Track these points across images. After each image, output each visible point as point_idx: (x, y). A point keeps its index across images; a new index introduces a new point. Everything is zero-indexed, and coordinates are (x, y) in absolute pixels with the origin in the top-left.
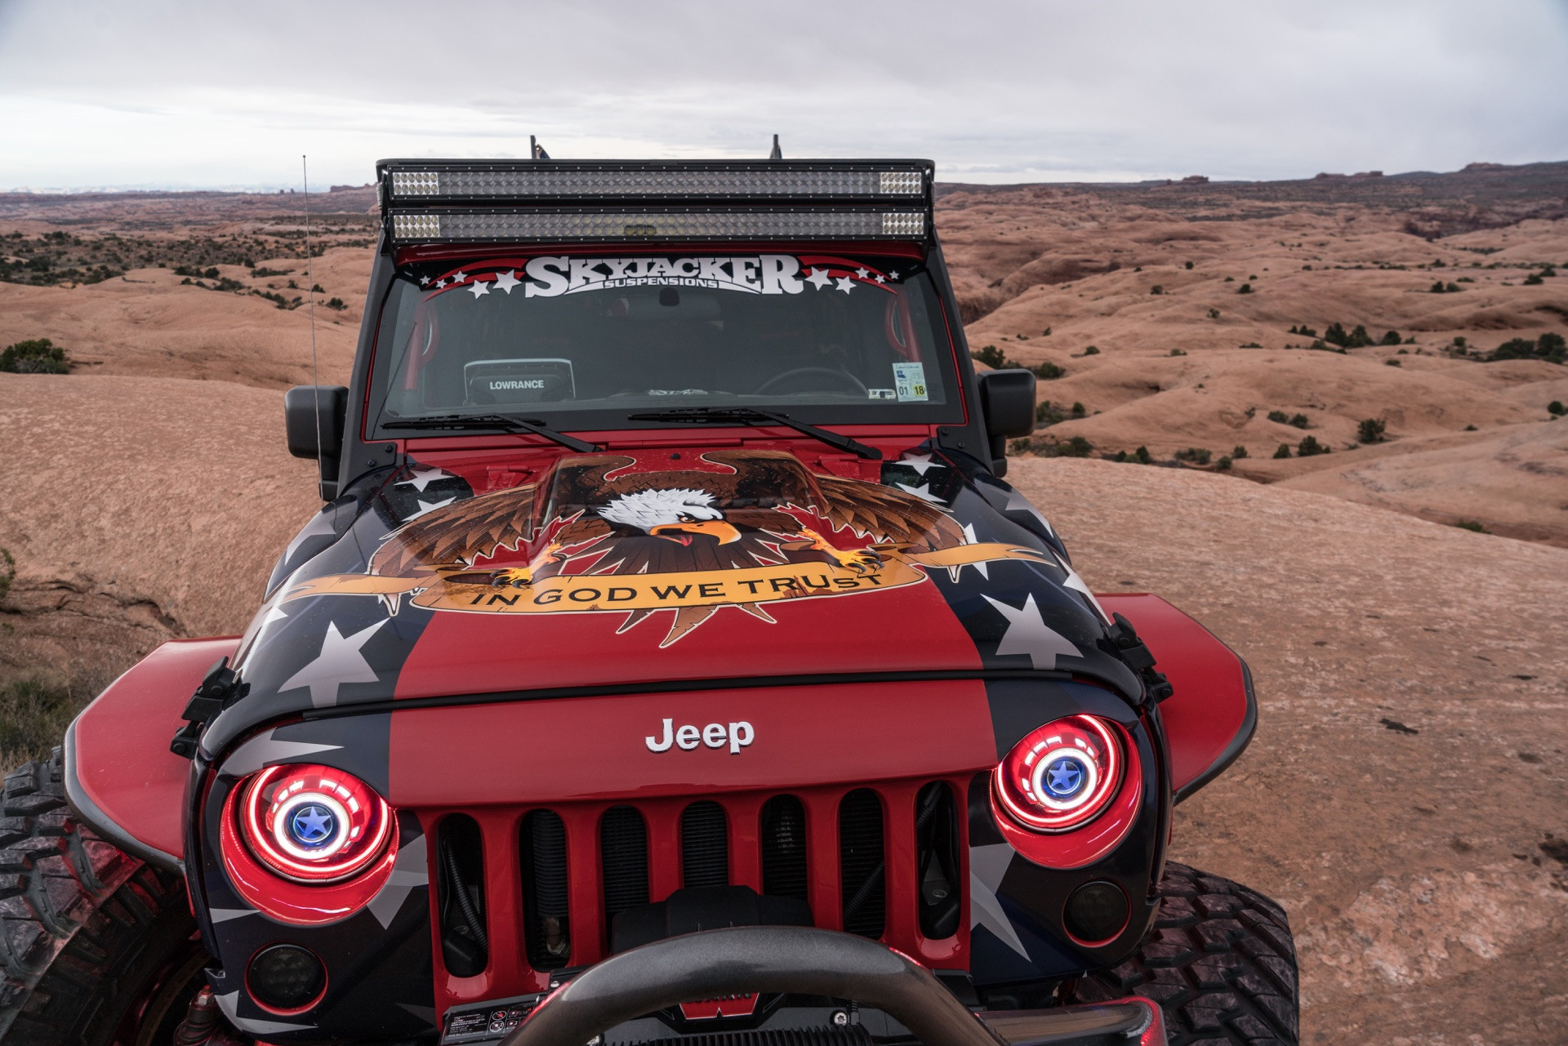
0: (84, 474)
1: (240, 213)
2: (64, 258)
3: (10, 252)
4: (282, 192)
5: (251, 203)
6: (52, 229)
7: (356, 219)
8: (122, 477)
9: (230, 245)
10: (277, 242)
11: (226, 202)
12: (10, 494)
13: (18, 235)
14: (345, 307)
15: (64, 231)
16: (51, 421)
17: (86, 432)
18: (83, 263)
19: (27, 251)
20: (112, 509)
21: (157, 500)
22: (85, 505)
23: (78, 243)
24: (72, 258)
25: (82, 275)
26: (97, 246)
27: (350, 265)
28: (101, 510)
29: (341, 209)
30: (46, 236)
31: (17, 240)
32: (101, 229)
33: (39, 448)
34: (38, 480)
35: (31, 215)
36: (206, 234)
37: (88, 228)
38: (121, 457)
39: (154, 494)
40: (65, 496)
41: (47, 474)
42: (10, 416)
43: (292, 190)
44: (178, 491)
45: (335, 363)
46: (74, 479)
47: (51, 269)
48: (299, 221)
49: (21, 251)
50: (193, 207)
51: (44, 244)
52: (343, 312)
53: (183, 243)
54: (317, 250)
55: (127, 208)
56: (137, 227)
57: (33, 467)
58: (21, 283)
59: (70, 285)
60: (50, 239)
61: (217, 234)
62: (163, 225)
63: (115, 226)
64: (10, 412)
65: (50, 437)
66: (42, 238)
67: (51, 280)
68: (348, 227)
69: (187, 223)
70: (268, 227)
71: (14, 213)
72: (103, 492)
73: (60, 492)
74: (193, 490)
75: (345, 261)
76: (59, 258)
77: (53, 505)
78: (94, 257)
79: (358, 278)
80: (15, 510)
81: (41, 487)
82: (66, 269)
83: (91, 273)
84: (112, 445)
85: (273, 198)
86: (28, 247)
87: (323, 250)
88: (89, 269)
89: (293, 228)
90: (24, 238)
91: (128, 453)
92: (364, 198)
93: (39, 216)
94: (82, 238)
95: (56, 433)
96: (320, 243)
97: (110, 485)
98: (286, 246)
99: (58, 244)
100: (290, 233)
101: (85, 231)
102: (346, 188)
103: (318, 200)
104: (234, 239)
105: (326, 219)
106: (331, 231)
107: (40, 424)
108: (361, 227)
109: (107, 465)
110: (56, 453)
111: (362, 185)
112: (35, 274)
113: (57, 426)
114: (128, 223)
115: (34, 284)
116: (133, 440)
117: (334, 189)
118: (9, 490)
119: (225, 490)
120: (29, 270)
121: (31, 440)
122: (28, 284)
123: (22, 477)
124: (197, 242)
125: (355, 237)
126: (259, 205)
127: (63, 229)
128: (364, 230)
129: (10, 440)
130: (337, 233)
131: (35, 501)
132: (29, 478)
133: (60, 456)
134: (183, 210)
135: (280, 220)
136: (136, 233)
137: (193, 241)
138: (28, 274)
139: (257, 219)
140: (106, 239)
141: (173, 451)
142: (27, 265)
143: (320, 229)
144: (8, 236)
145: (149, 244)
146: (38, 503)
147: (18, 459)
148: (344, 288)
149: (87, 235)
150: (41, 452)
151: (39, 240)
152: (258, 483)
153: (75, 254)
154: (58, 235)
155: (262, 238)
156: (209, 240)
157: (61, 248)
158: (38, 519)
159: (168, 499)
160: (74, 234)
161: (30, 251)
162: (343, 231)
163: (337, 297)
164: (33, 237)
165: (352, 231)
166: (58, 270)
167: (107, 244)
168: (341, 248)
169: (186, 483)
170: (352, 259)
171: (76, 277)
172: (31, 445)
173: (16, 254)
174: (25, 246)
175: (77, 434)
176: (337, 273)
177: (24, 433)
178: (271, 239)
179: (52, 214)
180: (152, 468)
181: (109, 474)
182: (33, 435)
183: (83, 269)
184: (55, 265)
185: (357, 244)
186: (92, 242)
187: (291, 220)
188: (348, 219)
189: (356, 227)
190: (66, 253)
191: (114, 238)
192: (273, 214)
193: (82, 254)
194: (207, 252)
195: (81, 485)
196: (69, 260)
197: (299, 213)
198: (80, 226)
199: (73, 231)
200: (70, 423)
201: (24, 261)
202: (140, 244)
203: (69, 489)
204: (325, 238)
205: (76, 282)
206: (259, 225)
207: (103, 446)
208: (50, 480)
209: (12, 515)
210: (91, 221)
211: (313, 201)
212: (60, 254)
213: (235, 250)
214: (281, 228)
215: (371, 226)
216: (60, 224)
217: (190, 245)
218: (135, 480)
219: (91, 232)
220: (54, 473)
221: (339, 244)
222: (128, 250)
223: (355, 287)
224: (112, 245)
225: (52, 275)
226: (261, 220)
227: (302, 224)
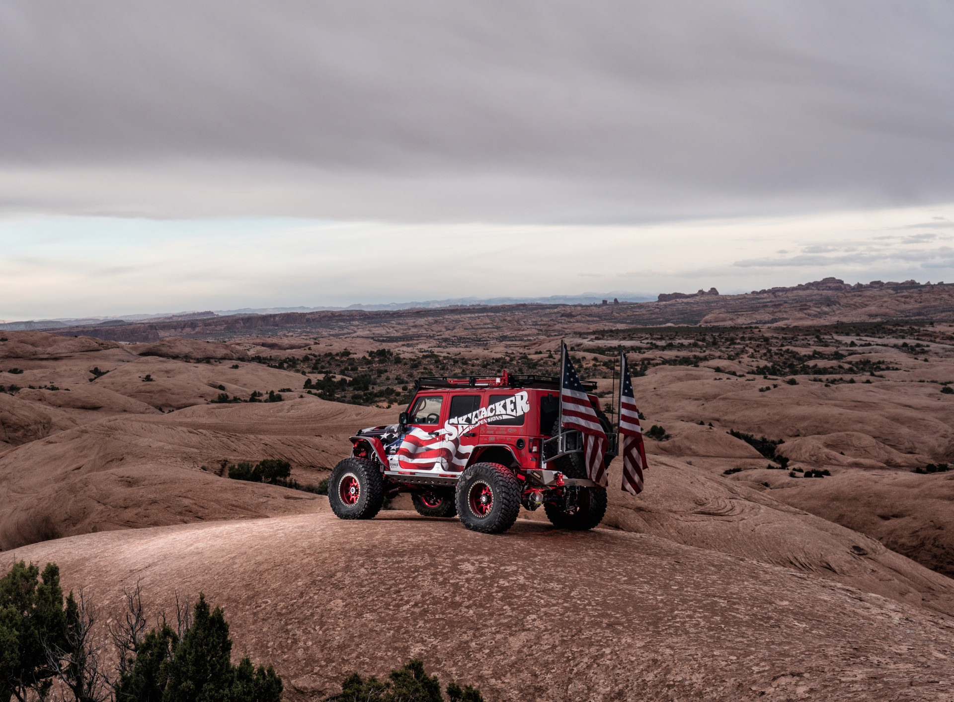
0: (563, 642)
1: (558, 327)
2: (384, 376)
3: (338, 370)
4: (605, 302)
5: (570, 315)
6: (376, 347)
7: (686, 332)
8: (608, 651)
9: (546, 363)
10: (595, 359)
11: (546, 315)
12: (488, 654)
13: (346, 353)
14: (668, 437)
15: (387, 349)
16: (515, 573)
17: (552, 590)
18: (400, 381)
19: (352, 370)
20: (602, 690)
21: (655, 686)
22: (570, 680)
23: (398, 360)
24: (391, 377)
25: (398, 394)
26: (415, 364)
27: (676, 387)
28: (589, 689)
29: (668, 321)
30: (371, 354)
31: (344, 359)
32: (420, 346)
33: (510, 604)
34: (516, 642)
35: (360, 333)
36: (521, 351)
37: (408, 346)
38: (599, 624)
39: (650, 677)
40: (546, 665)
41: (523, 636)
42: (473, 564)
43: (616, 300)
44: (679, 678)
45: (675, 508)
46: (554, 647)
47: (370, 388)
48: (621, 335)
49: (347, 369)
50: (510, 322)
51: (369, 362)
52: (665, 443)
53: (497, 360)
54: (638, 368)
55: (446, 323)
56: (454, 344)
57: (508, 626)
58: (343, 402)
59: (385, 404)
60: (374, 358)
61: (533, 351)
62: (479, 342)
63: (434, 343)
64: (472, 559)
65: (519, 593)
66: (367, 356)
67: (369, 399)
68: (677, 342)
69: (503, 338)
70: (586, 342)
71: (346, 331)
72: (589, 667)
73: (541, 661)
74: (698, 679)
75: (671, 382)
76: (379, 376)
77: (536, 676)
78: (411, 375)
79: (685, 403)
80: (496, 675)
81: (520, 652)
82: (384, 388)
83: (406, 393)
84: (584, 609)
85: (595, 310)
86: (354, 365)
87: (646, 368)
88: (405, 389)
89: (615, 343)
90: (351, 356)
91: (605, 621)
92: (696, 308)
93: (366, 333)
94: (402, 356)
95: (523, 587)
96: (643, 360)
97: (595, 658)
98: (605, 364)
99: (380, 362)
100: (611, 349)
101: (405, 349)
102: (677, 296)
103: (643, 311)
104: (551, 356)
105: (651, 332)
106: (657, 347)
107: (506, 576)
108: (692, 341)
109: (587, 634)
110: (528, 613)
111: (696, 292)
112: (356, 393)
113: (522, 580)
114: (445, 340)
115: (354, 403)
116: (604, 604)
117: (662, 297)
118: (487, 651)
119: (740, 685)
120: (351, 389)
121: (500, 594)
122: (349, 402)
123: (498, 636)
124: (512, 360)
125: (683, 353)
126: (579, 317)
127: (385, 346)
128: (695, 345)
129: (480, 591)
130: (663, 348)
131: (515, 667)
132: (505, 638)
133: (534, 616)
134: (501, 325)
135: (601, 334)
136: (453, 350)
137: (508, 359)
138: (350, 392)
139: (575, 333)
140: (425, 357)
141: (655, 624)
142: (351, 384)
143: (644, 344)
144: (337, 355)
145: (464, 362)
146: (519, 671)
147: (491, 614)
148: (666, 414)
149: (406, 352)
150: (513, 610)
151: (364, 358)
152: (783, 681)
153: (394, 371)
154: (382, 353)
155: (580, 354)
156: (525, 357)
157: (381, 366)
158: (521, 691)
159: (669, 687)
160: (395, 351)
161: (355, 369)
162: (670, 347)
163: (659, 425)
164: (360, 356)
165: (681, 347)
166: (377, 389)
167: (425, 361)
168: (667, 366)
169: (686, 668)
170: (680, 379)
171: (392, 397)
172: (501, 599)
173: (342, 373)
174: (350, 364)
175: (544, 591)
176: (660, 396)
177: (491, 585)
178: (589, 356)
179: (380, 331)
180: (640, 644)
181: (591, 645)
182: (501, 589)
183: (399, 389)
184: (375, 384)
185: (685, 361)
186: (411, 359)
187: (613, 334)
188: (677, 332)
189: (686, 342)
190: (386, 371)
191: (432, 355)
192: (593, 327)
193: (401, 372)
194: (520, 370)
195: (563, 654)
196: (388, 379)
197: (621, 326)
198: (401, 343)
199: (395, 348)
200: (533, 577)
201: (348, 379)
202: (456, 361)
203: (550, 658)
204: (648, 355)
205: (391, 402)
206: (579, 341)
207: (575, 609)
208: (528, 644)
209: (493, 681)
210: (411, 338)
211: (638, 312)
212: (380, 372)
213: (549, 369)
214: (601, 343)
215: (704, 340)
216: (383, 341)
217: (505, 362)
218: (623, 656)
219: (410, 349)
220: (531, 636)
221: (665, 362)
222: (443, 369)
223: (680, 413)
224: (430, 363)
225: (371, 394)
226: (581, 335)
227: (624, 339)
